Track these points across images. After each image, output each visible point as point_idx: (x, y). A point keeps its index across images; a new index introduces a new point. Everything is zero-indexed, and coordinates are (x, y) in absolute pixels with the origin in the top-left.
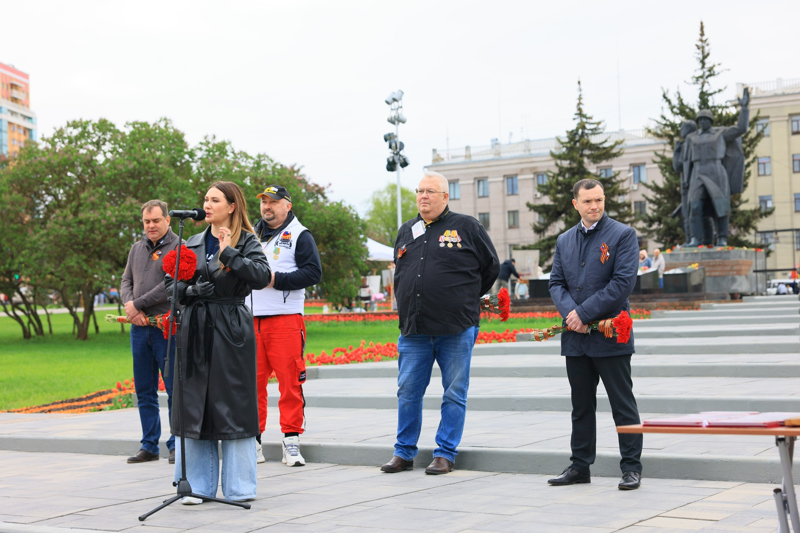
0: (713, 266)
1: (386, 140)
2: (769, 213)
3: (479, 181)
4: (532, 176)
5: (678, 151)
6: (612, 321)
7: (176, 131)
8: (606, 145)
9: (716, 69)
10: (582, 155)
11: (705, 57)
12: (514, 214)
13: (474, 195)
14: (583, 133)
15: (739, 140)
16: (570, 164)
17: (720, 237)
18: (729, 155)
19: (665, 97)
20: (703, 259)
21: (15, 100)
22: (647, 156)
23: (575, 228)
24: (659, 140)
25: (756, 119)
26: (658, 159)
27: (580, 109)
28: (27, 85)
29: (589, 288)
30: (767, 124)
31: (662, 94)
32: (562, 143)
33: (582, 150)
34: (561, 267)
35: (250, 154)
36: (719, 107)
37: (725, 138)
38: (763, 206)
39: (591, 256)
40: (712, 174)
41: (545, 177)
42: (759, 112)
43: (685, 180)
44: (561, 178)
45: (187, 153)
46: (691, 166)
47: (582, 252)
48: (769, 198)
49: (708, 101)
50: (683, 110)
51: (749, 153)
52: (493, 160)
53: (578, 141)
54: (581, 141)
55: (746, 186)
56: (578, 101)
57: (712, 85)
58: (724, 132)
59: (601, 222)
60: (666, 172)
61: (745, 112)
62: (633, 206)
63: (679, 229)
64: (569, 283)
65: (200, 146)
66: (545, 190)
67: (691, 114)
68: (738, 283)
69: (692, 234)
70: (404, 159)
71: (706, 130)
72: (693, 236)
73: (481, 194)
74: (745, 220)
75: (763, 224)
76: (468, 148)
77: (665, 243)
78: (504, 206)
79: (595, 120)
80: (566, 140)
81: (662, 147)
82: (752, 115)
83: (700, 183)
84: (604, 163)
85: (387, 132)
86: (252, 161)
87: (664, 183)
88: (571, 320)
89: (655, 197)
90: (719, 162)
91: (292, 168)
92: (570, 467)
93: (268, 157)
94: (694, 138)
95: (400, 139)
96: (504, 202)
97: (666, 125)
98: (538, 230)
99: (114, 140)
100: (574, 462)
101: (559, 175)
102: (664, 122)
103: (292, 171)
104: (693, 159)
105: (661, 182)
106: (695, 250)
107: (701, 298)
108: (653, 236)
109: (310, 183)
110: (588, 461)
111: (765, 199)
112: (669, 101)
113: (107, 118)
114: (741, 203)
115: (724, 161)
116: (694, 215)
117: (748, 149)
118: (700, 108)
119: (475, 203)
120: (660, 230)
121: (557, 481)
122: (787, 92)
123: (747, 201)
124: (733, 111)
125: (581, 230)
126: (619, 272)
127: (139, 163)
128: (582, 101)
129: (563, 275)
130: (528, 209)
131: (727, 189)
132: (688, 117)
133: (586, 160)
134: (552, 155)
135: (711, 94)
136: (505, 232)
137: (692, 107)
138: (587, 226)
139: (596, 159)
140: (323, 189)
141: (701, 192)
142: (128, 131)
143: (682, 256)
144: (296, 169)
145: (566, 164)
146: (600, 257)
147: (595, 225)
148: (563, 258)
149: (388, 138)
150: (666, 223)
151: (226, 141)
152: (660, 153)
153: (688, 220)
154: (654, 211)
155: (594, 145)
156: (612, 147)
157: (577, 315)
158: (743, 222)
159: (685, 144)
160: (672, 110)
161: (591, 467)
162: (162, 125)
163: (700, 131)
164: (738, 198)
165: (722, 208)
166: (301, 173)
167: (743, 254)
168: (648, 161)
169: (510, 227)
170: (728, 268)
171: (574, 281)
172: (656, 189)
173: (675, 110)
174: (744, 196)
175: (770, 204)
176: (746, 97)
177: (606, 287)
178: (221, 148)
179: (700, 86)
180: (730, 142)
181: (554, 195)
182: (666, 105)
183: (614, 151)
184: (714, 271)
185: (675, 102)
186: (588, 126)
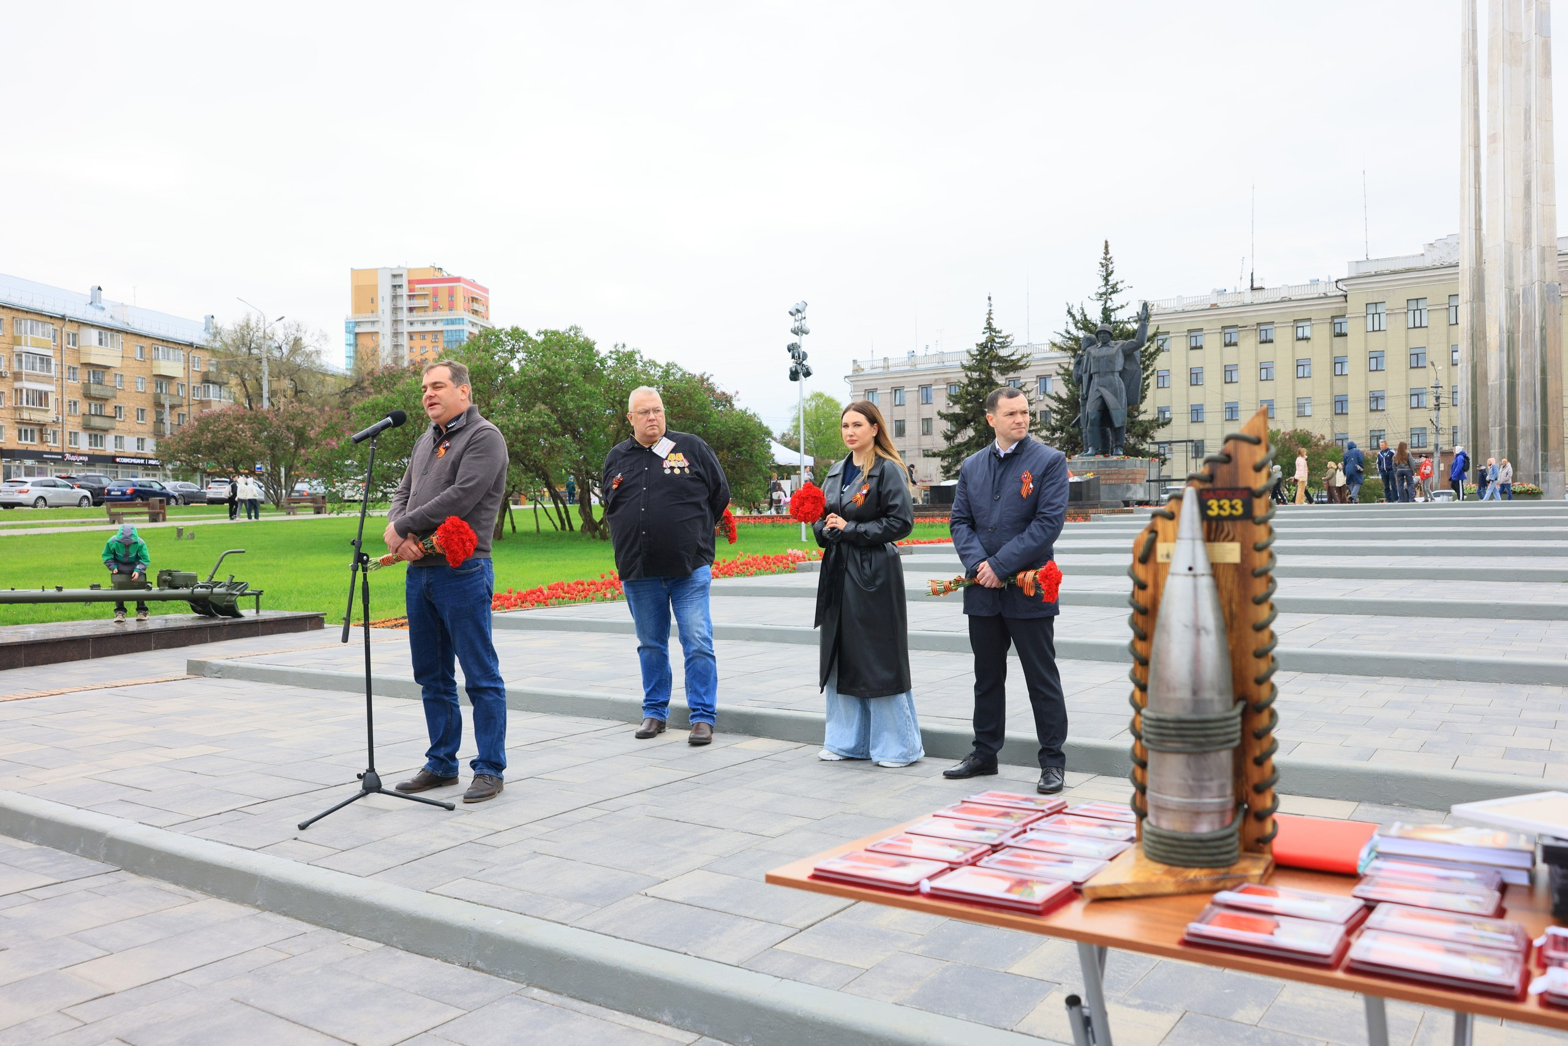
0: (1109, 474)
1: (789, 351)
2: (1167, 423)
3: (896, 390)
4: (945, 386)
5: (1078, 363)
6: (1035, 574)
7: (586, 339)
8: (1013, 358)
9: (1119, 286)
10: (990, 367)
11: (1109, 274)
12: (927, 421)
13: (891, 402)
14: (991, 346)
15: (1137, 353)
16: (979, 375)
17: (1117, 447)
18: (1127, 367)
19: (1069, 312)
20: (1099, 467)
21: (475, 312)
22: (1053, 369)
23: (987, 449)
24: (1064, 354)
25: (1155, 335)
26: (1062, 371)
27: (989, 324)
28: (487, 299)
29: (1005, 529)
30: (1166, 339)
31: (1067, 309)
32: (972, 356)
33: (991, 362)
34: (967, 501)
35: (658, 362)
36: (1121, 323)
37: (1123, 351)
38: (1161, 416)
39: (1009, 489)
40: (1110, 386)
41: (957, 388)
42: (1158, 328)
43: (1084, 392)
44: (970, 389)
45: (597, 361)
46: (1091, 378)
47: (996, 482)
48: (1168, 409)
49: (1111, 316)
50: (1086, 324)
51: (1148, 366)
52: (909, 371)
53: (987, 354)
54: (990, 354)
55: (1144, 397)
56: (987, 316)
57: (1116, 300)
58: (1123, 345)
59: (1022, 443)
60: (1069, 384)
61: (1144, 327)
62: (1038, 415)
63: (1080, 438)
64: (978, 521)
65: (610, 354)
66: (955, 399)
67: (1093, 328)
68: (1132, 492)
69: (1089, 444)
70: (807, 369)
71: (1105, 344)
72: (1090, 446)
73: (897, 403)
74: (1142, 430)
75: (1161, 435)
76: (886, 359)
77: (1066, 451)
78: (919, 414)
79: (1003, 334)
80: (976, 353)
81: (1067, 360)
82: (1150, 331)
83: (1098, 395)
84: (1011, 375)
85: (790, 343)
86: (661, 370)
87: (1067, 395)
88: (983, 575)
89: (1058, 407)
90: (1117, 374)
91: (702, 377)
92: (971, 755)
93: (676, 366)
94: (1094, 351)
95: (803, 349)
96: (919, 410)
97: (1069, 338)
98: (948, 438)
99: (526, 349)
100: (977, 748)
101: (968, 385)
102: (1068, 336)
103: (702, 380)
104: (1092, 372)
105: (1064, 393)
106: (1092, 459)
107: (1094, 506)
108: (1056, 444)
109: (718, 391)
110: (994, 746)
111: (1163, 410)
112: (1074, 317)
113: (519, 326)
114: (1140, 413)
115: (1121, 374)
116: (1092, 425)
117: (1147, 362)
118: (1102, 322)
119: (892, 411)
120: (1062, 437)
121: (954, 773)
122: (1186, 309)
123: (1145, 412)
124: (1136, 326)
125: (995, 453)
126: (1043, 511)
127: (549, 369)
128: (992, 316)
129: (970, 512)
130: (939, 417)
131: (1124, 401)
132: (1091, 332)
133: (994, 372)
134: (964, 367)
135: (1114, 310)
136: (919, 439)
137: (1095, 322)
138: (1003, 447)
139: (1003, 371)
140: (731, 397)
141: (1099, 403)
142: (540, 338)
143: (1079, 465)
144: (705, 377)
145: (975, 375)
146: (1020, 489)
147: (1013, 447)
148: (970, 488)
149: (792, 348)
150: (1068, 432)
151: (636, 350)
152: (1066, 366)
153: (1086, 429)
154: (1057, 420)
155: (1002, 357)
156: (1019, 360)
157: (990, 569)
158: (1140, 432)
159: (1085, 357)
160: (1076, 326)
161: (998, 754)
162: (572, 333)
163: (1100, 344)
164: (1137, 410)
165: (1119, 418)
166: (710, 381)
167: (1138, 463)
168: (1054, 374)
169: (924, 434)
170: (1124, 477)
171: (985, 518)
172: (1059, 399)
173: (1079, 325)
174: (1142, 407)
175: (1167, 415)
176: (1145, 312)
177: (1027, 531)
178: (630, 357)
179: (1103, 302)
180: (1128, 355)
181: (963, 405)
182: (1070, 320)
183: (1021, 363)
184: (1109, 479)
185: (1078, 317)
186: (997, 340)
